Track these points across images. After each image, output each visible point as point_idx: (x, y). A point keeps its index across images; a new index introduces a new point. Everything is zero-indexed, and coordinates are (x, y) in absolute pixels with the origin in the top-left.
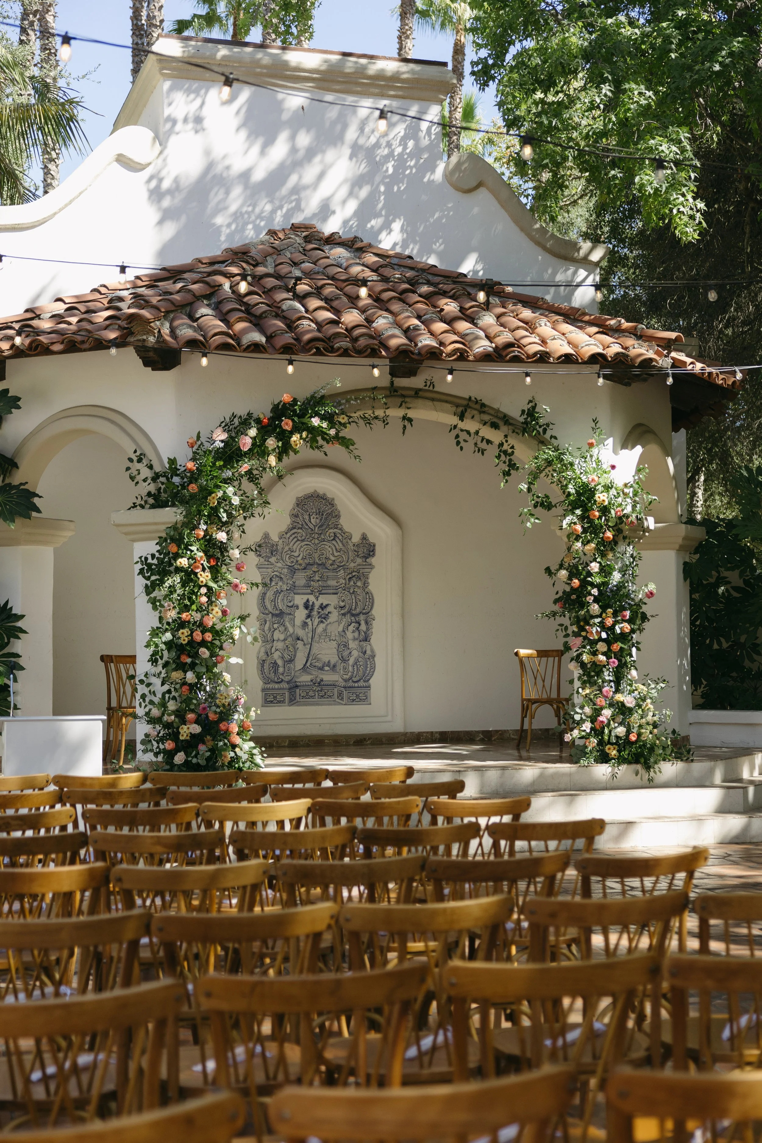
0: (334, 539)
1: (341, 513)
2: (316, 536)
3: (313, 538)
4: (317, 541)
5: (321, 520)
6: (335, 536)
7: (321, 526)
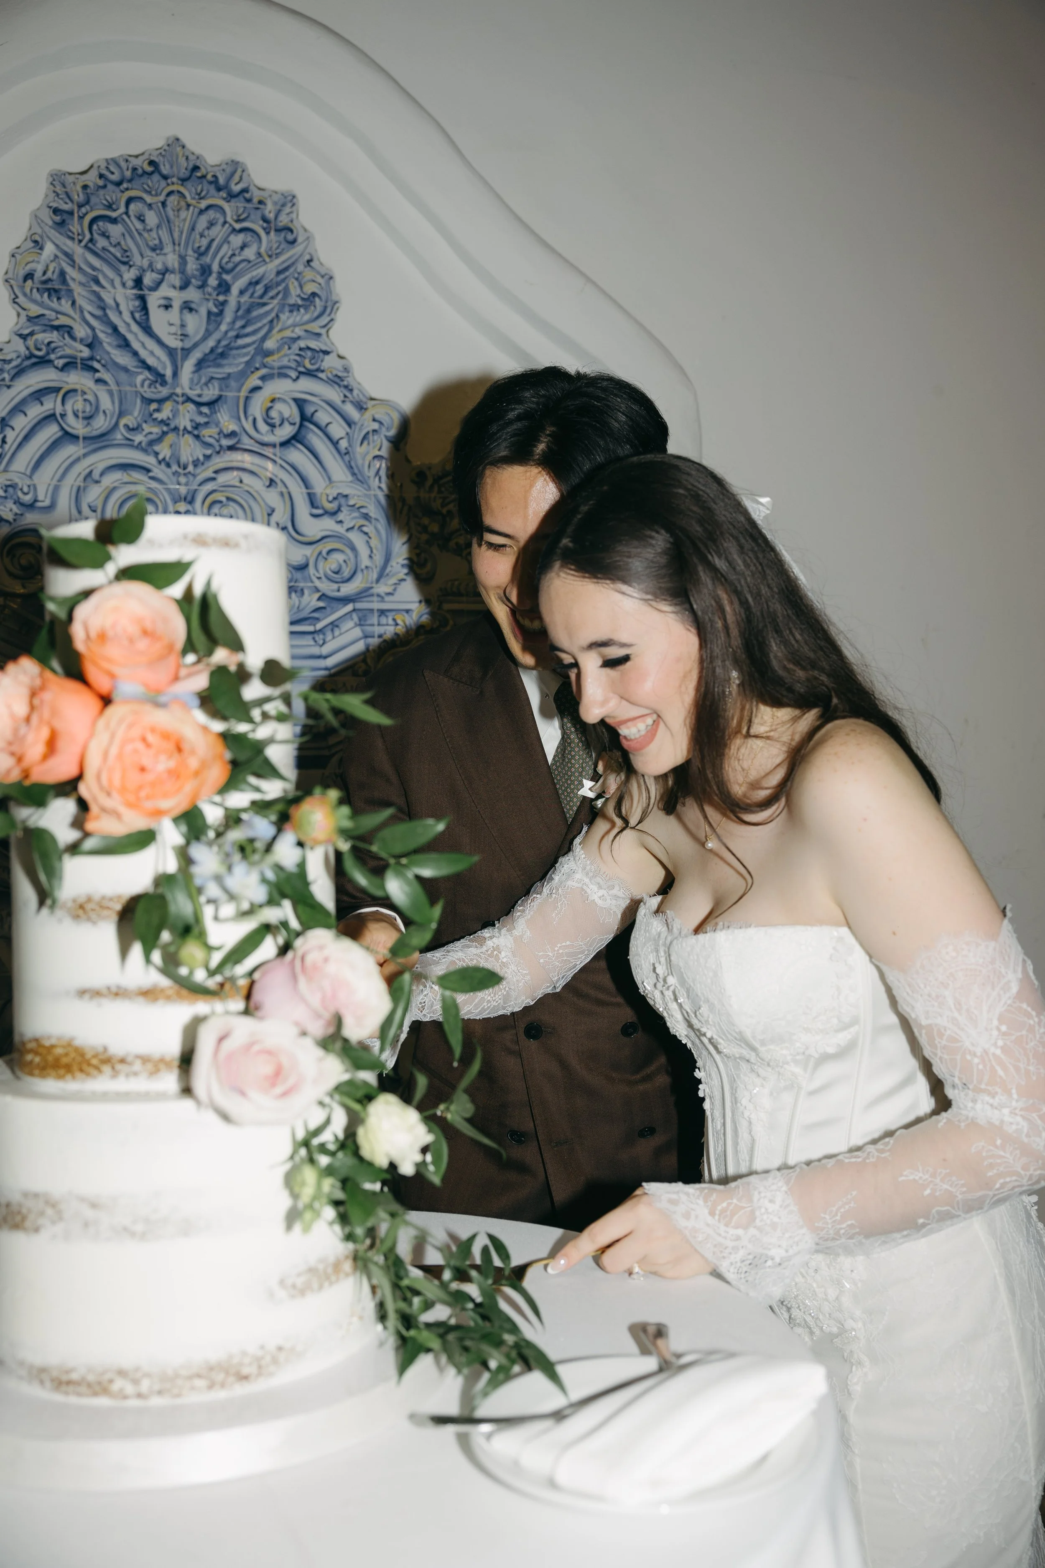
0: (296, 439)
1: (341, 288)
2: (186, 416)
3: (169, 428)
4: (189, 449)
5: (215, 317)
6: (304, 418)
7: (217, 356)
